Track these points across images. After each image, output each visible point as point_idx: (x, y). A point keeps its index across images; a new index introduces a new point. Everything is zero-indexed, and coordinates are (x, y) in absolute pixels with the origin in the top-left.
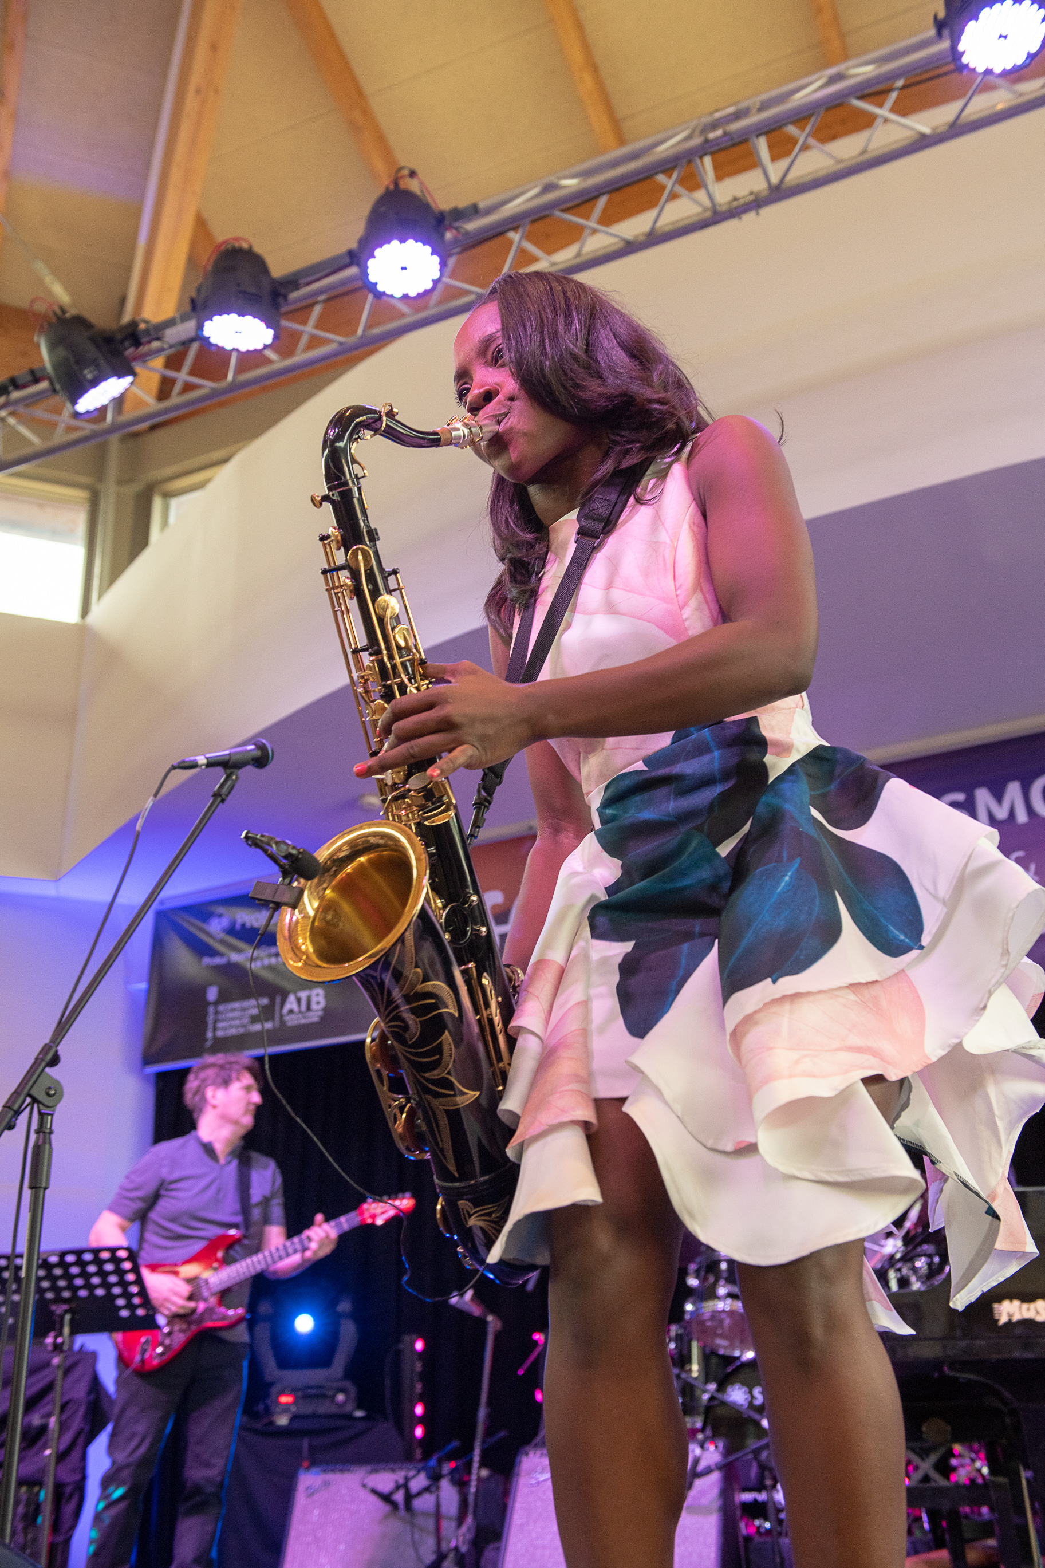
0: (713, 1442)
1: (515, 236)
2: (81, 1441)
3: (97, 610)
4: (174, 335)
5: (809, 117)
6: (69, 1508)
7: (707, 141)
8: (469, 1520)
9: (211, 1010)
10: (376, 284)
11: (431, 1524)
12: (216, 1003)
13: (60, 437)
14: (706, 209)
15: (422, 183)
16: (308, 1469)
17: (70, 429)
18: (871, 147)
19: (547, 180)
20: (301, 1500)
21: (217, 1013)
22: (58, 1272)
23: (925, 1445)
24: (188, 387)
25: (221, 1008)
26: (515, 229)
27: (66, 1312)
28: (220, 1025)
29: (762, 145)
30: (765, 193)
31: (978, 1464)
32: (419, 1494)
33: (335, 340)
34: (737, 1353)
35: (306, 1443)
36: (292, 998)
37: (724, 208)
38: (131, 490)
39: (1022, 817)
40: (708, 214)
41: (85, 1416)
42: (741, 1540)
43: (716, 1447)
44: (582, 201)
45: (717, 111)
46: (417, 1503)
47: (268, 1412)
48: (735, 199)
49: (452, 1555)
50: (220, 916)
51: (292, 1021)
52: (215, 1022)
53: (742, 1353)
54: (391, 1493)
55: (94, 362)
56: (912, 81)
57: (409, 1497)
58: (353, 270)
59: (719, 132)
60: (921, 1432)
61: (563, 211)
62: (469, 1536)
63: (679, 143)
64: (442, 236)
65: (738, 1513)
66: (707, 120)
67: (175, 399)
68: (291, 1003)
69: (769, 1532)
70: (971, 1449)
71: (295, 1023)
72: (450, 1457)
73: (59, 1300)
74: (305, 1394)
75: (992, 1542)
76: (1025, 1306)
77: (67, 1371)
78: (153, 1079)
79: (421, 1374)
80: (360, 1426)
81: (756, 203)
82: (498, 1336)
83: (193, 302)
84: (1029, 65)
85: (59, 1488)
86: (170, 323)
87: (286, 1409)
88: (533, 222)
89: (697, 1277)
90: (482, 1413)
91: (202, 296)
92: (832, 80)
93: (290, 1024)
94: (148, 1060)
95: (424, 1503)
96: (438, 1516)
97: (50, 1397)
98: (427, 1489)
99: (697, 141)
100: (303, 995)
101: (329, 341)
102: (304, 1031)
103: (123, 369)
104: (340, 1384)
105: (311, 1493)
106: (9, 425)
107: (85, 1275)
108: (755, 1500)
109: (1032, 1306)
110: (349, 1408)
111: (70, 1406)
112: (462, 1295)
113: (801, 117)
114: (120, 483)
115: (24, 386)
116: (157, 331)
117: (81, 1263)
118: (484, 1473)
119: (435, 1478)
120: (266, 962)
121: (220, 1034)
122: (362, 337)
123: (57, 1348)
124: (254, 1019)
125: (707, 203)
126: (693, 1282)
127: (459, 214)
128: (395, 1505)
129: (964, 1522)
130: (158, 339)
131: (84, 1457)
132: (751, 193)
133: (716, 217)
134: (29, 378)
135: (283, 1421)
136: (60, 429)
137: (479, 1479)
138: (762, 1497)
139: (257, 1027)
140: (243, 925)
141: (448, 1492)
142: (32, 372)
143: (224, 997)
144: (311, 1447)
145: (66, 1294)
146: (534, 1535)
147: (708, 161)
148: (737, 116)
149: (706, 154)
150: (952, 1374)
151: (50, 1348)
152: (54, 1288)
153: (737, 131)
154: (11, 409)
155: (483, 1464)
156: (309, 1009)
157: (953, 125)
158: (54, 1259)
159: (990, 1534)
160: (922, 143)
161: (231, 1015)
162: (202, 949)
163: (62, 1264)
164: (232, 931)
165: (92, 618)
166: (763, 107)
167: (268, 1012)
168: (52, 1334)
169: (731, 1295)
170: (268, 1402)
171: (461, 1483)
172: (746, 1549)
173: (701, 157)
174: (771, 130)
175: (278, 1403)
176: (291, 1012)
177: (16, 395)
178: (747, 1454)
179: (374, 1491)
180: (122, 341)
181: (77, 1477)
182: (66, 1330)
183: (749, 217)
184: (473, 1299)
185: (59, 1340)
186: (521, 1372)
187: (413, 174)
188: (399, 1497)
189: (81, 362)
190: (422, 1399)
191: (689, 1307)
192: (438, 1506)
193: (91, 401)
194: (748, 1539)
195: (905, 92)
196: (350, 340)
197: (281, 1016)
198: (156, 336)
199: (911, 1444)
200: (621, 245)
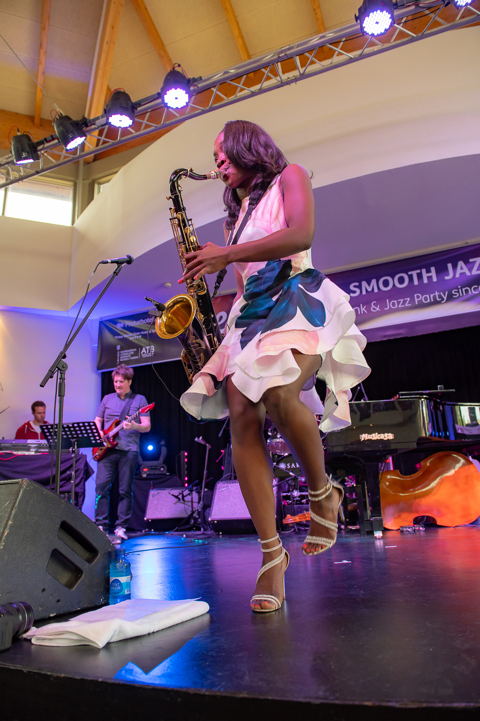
0: (275, 479)
1: (214, 90)
2: (83, 480)
3: (77, 222)
4: (99, 122)
5: (314, 49)
6: (80, 499)
7: (279, 57)
8: (201, 502)
9: (118, 353)
10: (167, 103)
11: (190, 504)
12: (120, 351)
13: (62, 160)
14: (279, 81)
15: (182, 69)
16: (152, 489)
17: (65, 157)
18: (333, 62)
19: (225, 70)
20: (151, 498)
21: (120, 353)
22: (72, 429)
23: (337, 476)
24: (105, 142)
25: (121, 352)
26: (214, 87)
27: (75, 441)
28: (121, 357)
29: (297, 59)
30: (298, 76)
31: (353, 484)
32: (186, 496)
33: (154, 126)
34: (283, 454)
35: (152, 482)
36: (144, 349)
37: (285, 81)
38: (87, 182)
39: (376, 290)
40: (279, 83)
41: (84, 473)
42: (282, 506)
43: (276, 480)
44: (237, 77)
45: (283, 47)
46: (186, 498)
47: (140, 473)
48: (289, 78)
49: (196, 512)
50: (120, 323)
51: (144, 356)
52: (120, 356)
53: (284, 454)
54: (178, 496)
55: (72, 132)
56: (348, 39)
57: (183, 497)
58: (159, 101)
59: (283, 54)
60: (337, 473)
61: (231, 81)
62: (201, 507)
63: (270, 58)
64: (190, 88)
65: (282, 498)
66: (279, 50)
67: (100, 146)
68: (144, 350)
69: (291, 503)
70: (351, 479)
71: (145, 356)
72: (196, 485)
73: (73, 438)
74: (151, 468)
75: (355, 504)
76: (369, 435)
77: (76, 461)
78: (100, 374)
79: (186, 468)
80: (168, 477)
81: (296, 80)
82: (210, 450)
83: (105, 110)
84: (385, 33)
85: (77, 494)
86: (98, 118)
87: (145, 473)
88: (220, 84)
89: (271, 432)
90: (205, 472)
91: (108, 108)
92: (321, 38)
93: (143, 357)
94: (99, 369)
95: (188, 498)
96: (192, 502)
97: (72, 468)
98: (189, 494)
99: (276, 57)
100: (148, 348)
101: (151, 126)
102: (147, 359)
103: (83, 134)
104: (161, 465)
105: (154, 496)
106: (45, 156)
107: (81, 430)
108: (287, 495)
109: (371, 435)
110: (165, 472)
111: (79, 470)
112: (199, 438)
113: (310, 50)
114: (84, 180)
115: (50, 141)
116: (93, 122)
117: (79, 427)
118: (206, 490)
119: (191, 491)
120: (135, 337)
121: (121, 360)
122: (163, 124)
123: (73, 452)
124: (132, 356)
125: (280, 80)
126: (270, 434)
127: (195, 80)
128: (179, 499)
129: (348, 499)
130: (94, 124)
131: (84, 485)
132: (294, 76)
133: (282, 84)
134: (51, 138)
135: (145, 476)
136: (62, 158)
137: (204, 491)
138: (289, 494)
139: (133, 358)
140: (128, 326)
141: (195, 495)
142: (52, 136)
143: (122, 349)
144: (153, 484)
145: (75, 436)
146: (220, 505)
147: (279, 64)
148: (289, 49)
149: (279, 62)
150: (347, 455)
151: (71, 452)
152: (71, 434)
153: (289, 54)
154: (45, 150)
155: (205, 487)
156: (149, 352)
157: (361, 55)
158: (70, 425)
159: (355, 502)
160: (351, 61)
161: (125, 354)
162: (115, 334)
163: (73, 427)
164: (124, 328)
165: (75, 225)
166: (298, 46)
167: (136, 353)
168: (71, 448)
169: (281, 437)
170: (140, 470)
171: (199, 493)
172: (284, 508)
173: (277, 63)
174: (301, 54)
175: (143, 471)
176: (144, 353)
177: (47, 145)
178: (285, 482)
179: (173, 495)
180: (82, 125)
181: (82, 491)
182: (76, 447)
183: (293, 84)
184: (202, 439)
185: (74, 449)
186: (217, 461)
187: (179, 66)
188: (180, 497)
189: (68, 132)
190: (187, 476)
191: (268, 441)
192: (192, 499)
193: (72, 145)
194: (284, 505)
195: (345, 42)
196: (159, 126)
197: (141, 354)
198: (93, 123)
199: (334, 476)
200: (250, 93)
